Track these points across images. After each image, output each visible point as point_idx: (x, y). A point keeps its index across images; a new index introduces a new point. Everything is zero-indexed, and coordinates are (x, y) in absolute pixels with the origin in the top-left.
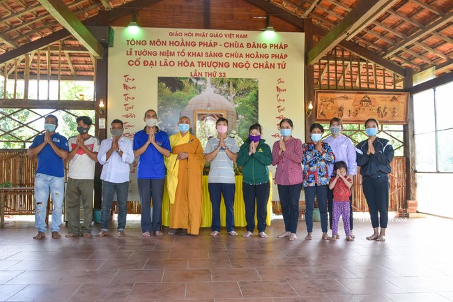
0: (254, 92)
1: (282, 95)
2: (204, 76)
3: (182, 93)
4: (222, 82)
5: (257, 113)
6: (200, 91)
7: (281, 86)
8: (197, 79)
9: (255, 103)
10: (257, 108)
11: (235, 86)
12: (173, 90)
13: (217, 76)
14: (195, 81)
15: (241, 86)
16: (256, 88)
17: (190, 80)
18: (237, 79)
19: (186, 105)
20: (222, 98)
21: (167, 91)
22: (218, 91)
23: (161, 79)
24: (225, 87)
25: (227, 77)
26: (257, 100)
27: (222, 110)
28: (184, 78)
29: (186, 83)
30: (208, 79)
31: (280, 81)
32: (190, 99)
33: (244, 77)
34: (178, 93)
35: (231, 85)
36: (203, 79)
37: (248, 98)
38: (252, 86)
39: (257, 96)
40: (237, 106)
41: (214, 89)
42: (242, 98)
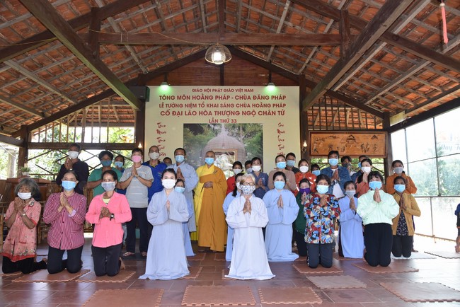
0: (259, 134)
1: (282, 136)
2: (219, 122)
3: (202, 136)
4: (234, 127)
5: (262, 151)
6: (217, 134)
7: (281, 129)
8: (214, 125)
9: (260, 143)
10: (262, 147)
11: (244, 130)
12: (195, 134)
13: (230, 122)
14: (212, 126)
15: (249, 129)
16: (261, 131)
17: (209, 125)
18: (245, 124)
19: (206, 145)
20: (234, 139)
21: (191, 134)
22: (231, 134)
23: (186, 126)
24: (236, 130)
25: (238, 122)
26: (262, 140)
27: (234, 149)
28: (203, 124)
29: (205, 128)
30: (223, 124)
31: (280, 125)
32: (208, 140)
33: (251, 122)
34: (199, 136)
35: (241, 128)
36: (219, 124)
37: (255, 139)
38: (258, 129)
39: (262, 137)
40: (246, 145)
41: (227, 132)
42: (250, 139)
